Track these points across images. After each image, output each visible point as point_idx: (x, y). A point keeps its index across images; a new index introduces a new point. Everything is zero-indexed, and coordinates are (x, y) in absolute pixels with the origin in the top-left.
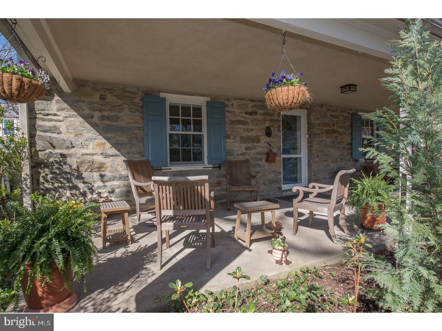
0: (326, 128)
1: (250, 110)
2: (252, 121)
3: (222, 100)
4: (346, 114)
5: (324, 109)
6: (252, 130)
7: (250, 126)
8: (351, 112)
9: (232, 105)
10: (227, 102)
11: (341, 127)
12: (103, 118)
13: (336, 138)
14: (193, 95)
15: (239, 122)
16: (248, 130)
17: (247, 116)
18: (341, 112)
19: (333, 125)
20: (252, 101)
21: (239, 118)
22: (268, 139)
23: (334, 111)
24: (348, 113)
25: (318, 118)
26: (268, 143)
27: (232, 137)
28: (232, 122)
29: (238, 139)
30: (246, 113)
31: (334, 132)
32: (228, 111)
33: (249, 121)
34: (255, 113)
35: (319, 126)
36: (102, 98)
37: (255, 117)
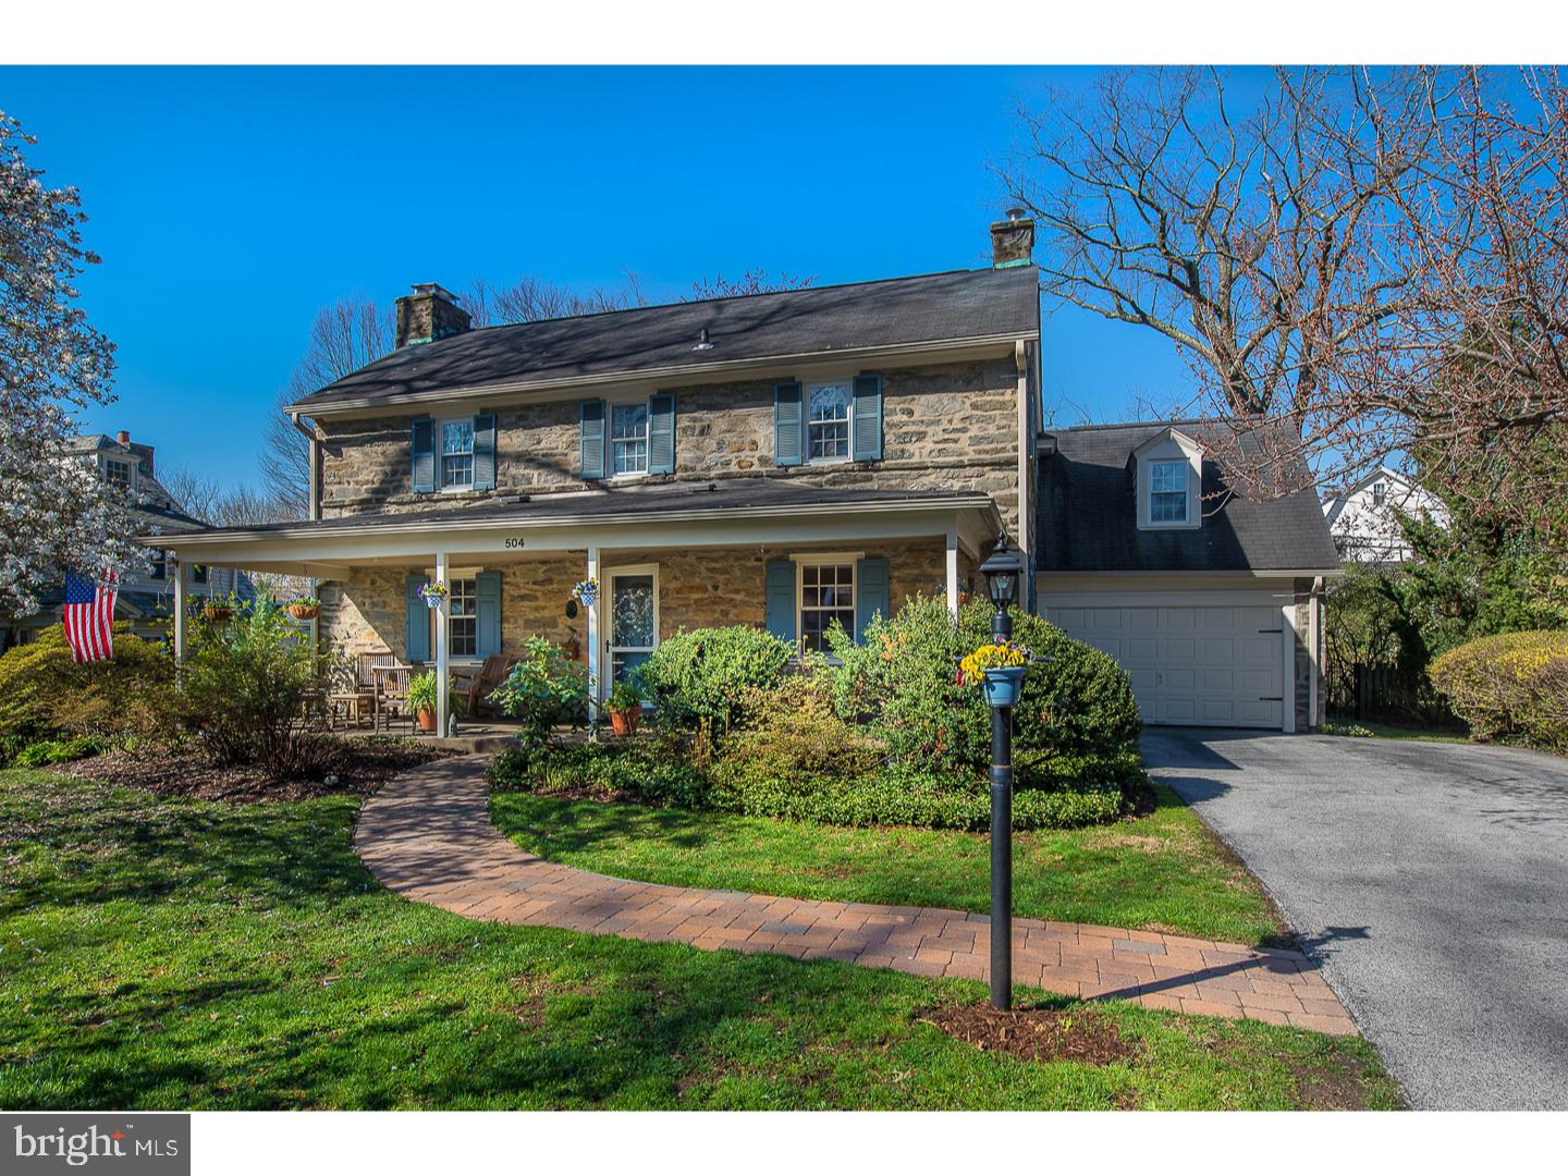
0: (695, 596)
1: (540, 576)
2: (544, 594)
3: (499, 568)
4: (752, 563)
5: (691, 559)
6: (544, 608)
7: (541, 603)
8: (766, 557)
9: (514, 574)
10: (504, 570)
11: (737, 591)
12: (374, 605)
13: (725, 613)
14: (461, 566)
15: (523, 598)
16: (537, 609)
17: (537, 587)
18: (737, 559)
19: (716, 588)
20: (543, 562)
21: (523, 592)
22: (570, 622)
23: (715, 560)
24: (759, 559)
25: (676, 578)
26: (570, 628)
27: (512, 620)
28: (513, 599)
29: (521, 622)
30: (535, 583)
31: (716, 601)
32: (507, 583)
33: (539, 594)
34: (550, 581)
35: (678, 593)
36: (373, 583)
37: (550, 587)
